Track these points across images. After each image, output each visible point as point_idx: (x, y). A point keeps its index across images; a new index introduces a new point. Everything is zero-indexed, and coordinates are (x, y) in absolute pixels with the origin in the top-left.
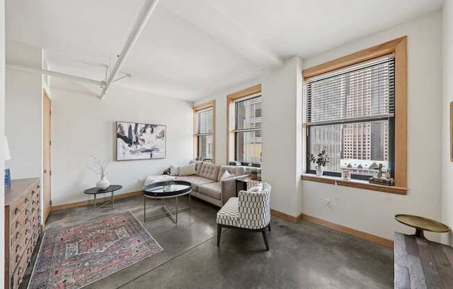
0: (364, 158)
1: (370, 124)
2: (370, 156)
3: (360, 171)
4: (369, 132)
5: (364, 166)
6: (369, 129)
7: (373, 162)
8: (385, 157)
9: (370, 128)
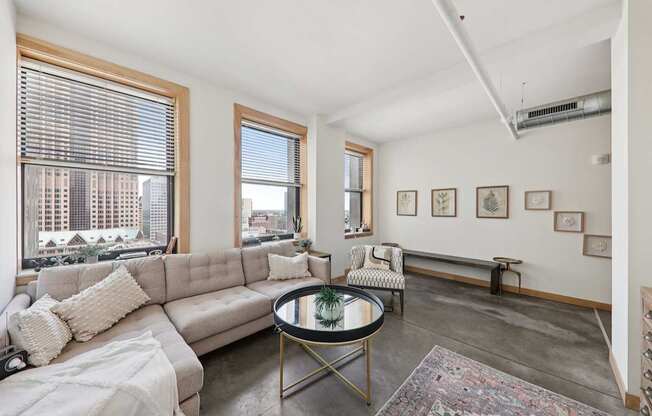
0: (57, 229)
1: (68, 173)
2: (68, 225)
3: (51, 251)
4: (66, 185)
5: (58, 242)
6: (66, 180)
7: (73, 233)
8: (92, 224)
9: (68, 177)
